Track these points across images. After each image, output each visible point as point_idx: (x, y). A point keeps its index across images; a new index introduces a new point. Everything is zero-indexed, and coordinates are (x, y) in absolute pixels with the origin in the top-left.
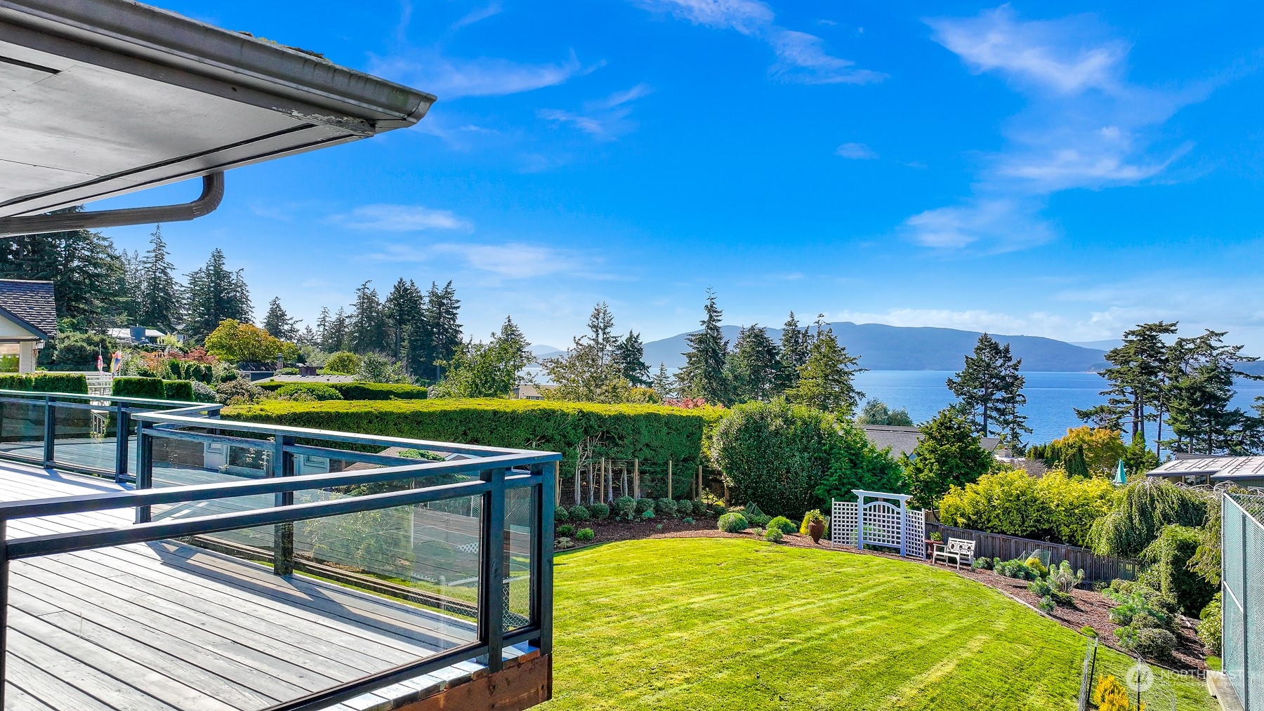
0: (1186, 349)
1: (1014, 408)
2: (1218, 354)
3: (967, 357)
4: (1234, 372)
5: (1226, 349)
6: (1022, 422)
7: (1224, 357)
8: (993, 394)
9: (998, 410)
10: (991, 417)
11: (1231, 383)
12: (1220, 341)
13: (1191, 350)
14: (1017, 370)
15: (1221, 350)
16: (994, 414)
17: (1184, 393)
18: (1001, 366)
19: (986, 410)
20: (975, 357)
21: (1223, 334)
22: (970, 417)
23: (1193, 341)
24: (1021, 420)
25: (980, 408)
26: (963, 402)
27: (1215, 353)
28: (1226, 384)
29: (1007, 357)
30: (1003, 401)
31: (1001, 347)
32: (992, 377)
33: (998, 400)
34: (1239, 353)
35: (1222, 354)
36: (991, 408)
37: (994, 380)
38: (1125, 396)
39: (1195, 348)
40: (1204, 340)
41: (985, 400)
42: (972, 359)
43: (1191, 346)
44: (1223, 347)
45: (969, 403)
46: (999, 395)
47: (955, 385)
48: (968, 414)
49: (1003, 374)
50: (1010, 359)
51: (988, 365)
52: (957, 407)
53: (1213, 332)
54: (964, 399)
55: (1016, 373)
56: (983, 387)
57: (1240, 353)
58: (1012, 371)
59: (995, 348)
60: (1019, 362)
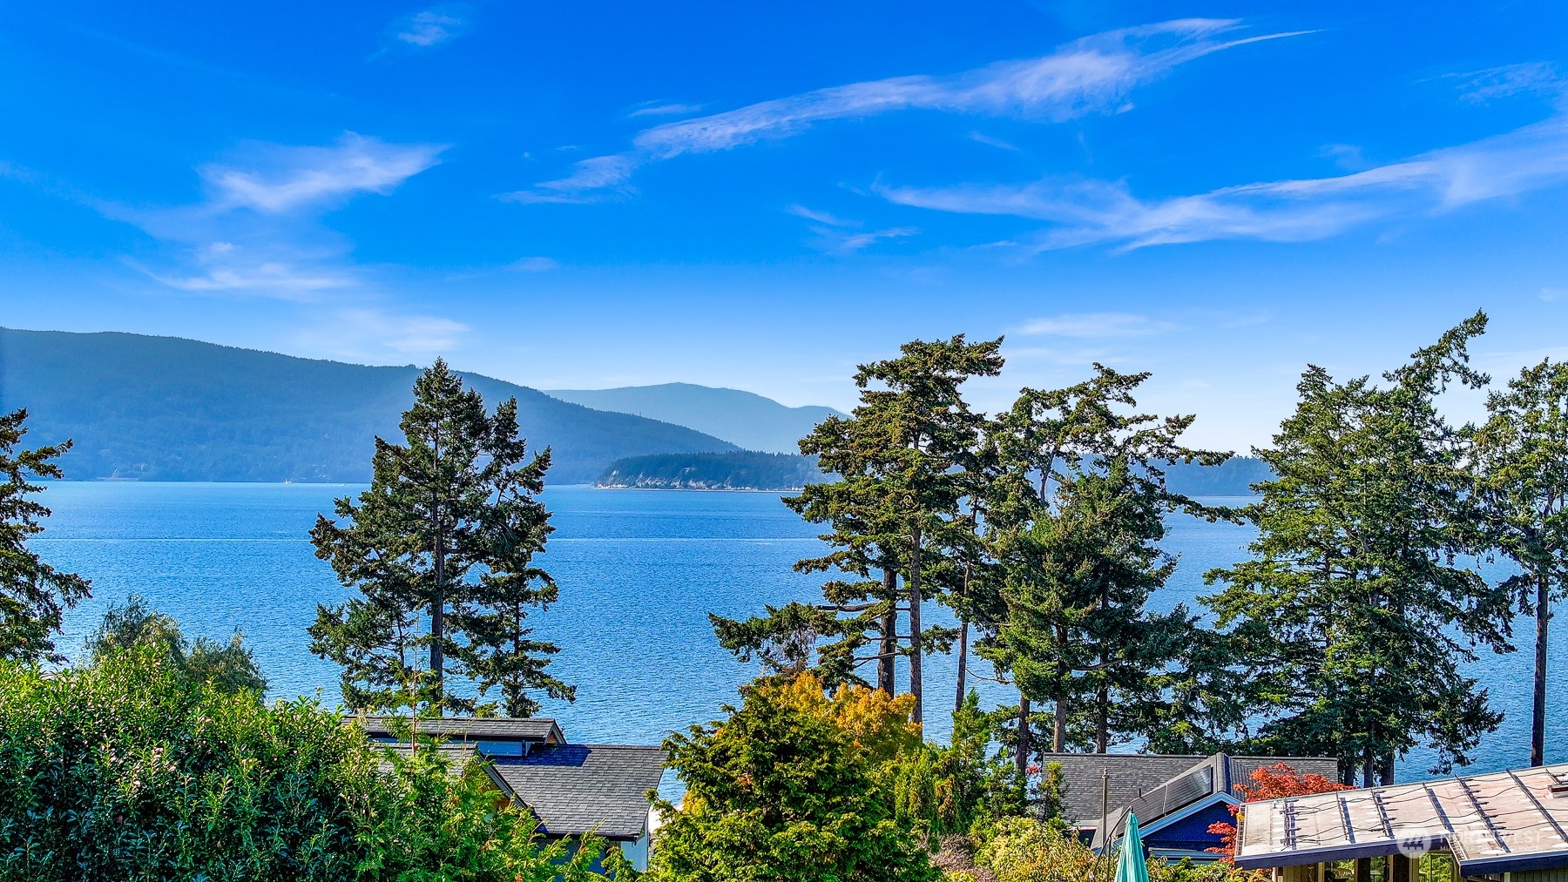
0: (1043, 425)
1: (518, 615)
2: (1128, 441)
3: (382, 445)
4: (1164, 496)
5: (1146, 426)
6: (541, 664)
7: (1143, 449)
8: (456, 572)
9: (474, 624)
10: (452, 650)
11: (1159, 532)
12: (1129, 400)
13: (1056, 427)
14: (537, 487)
15: (1135, 428)
16: (461, 639)
17: (1049, 563)
18: (488, 474)
19: (437, 628)
20: (405, 444)
21: (1136, 380)
22: (387, 651)
23: (1060, 398)
24: (539, 656)
25: (418, 622)
26: (365, 599)
27: (1119, 436)
28: (1144, 532)
29: (509, 445)
30: (487, 593)
31: (489, 410)
32: (458, 512)
33: (475, 592)
34: (1180, 441)
35: (1138, 440)
36: (454, 619)
37: (461, 524)
38: (864, 572)
39: (1067, 421)
40: (1091, 396)
41: (436, 589)
42: (397, 451)
43: (1055, 414)
44: (1138, 420)
45: (383, 604)
46: (475, 573)
47: (339, 541)
48: (381, 641)
49: (491, 501)
50: (516, 452)
51: (450, 472)
52: (345, 618)
53: (1110, 373)
54: (365, 590)
55: (535, 498)
56: (430, 548)
57: (1187, 440)
58: (522, 491)
59: (466, 413)
60: (543, 461)
